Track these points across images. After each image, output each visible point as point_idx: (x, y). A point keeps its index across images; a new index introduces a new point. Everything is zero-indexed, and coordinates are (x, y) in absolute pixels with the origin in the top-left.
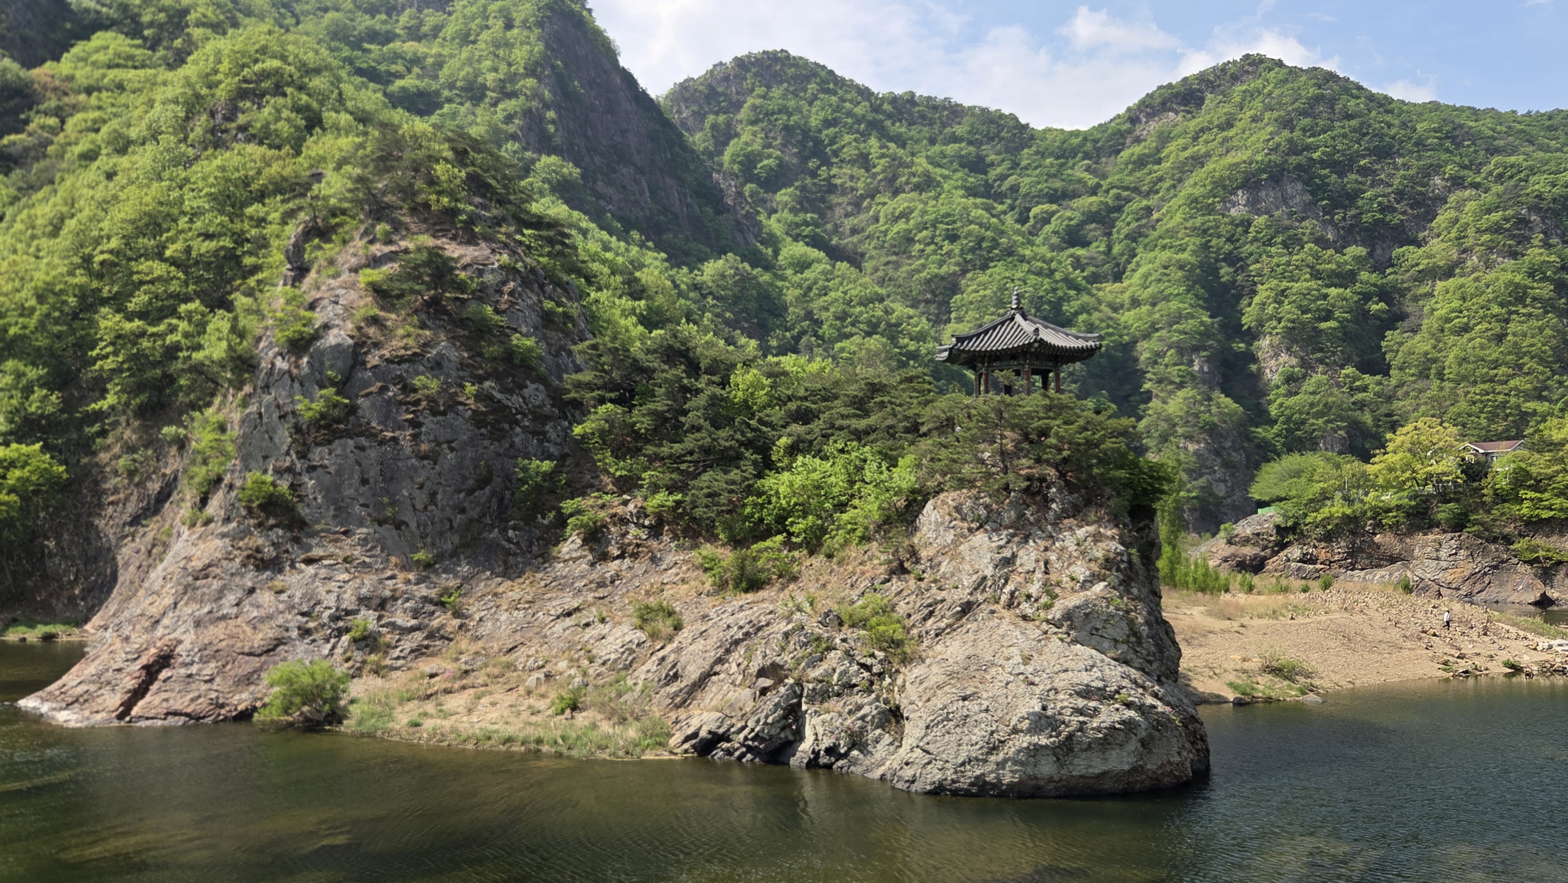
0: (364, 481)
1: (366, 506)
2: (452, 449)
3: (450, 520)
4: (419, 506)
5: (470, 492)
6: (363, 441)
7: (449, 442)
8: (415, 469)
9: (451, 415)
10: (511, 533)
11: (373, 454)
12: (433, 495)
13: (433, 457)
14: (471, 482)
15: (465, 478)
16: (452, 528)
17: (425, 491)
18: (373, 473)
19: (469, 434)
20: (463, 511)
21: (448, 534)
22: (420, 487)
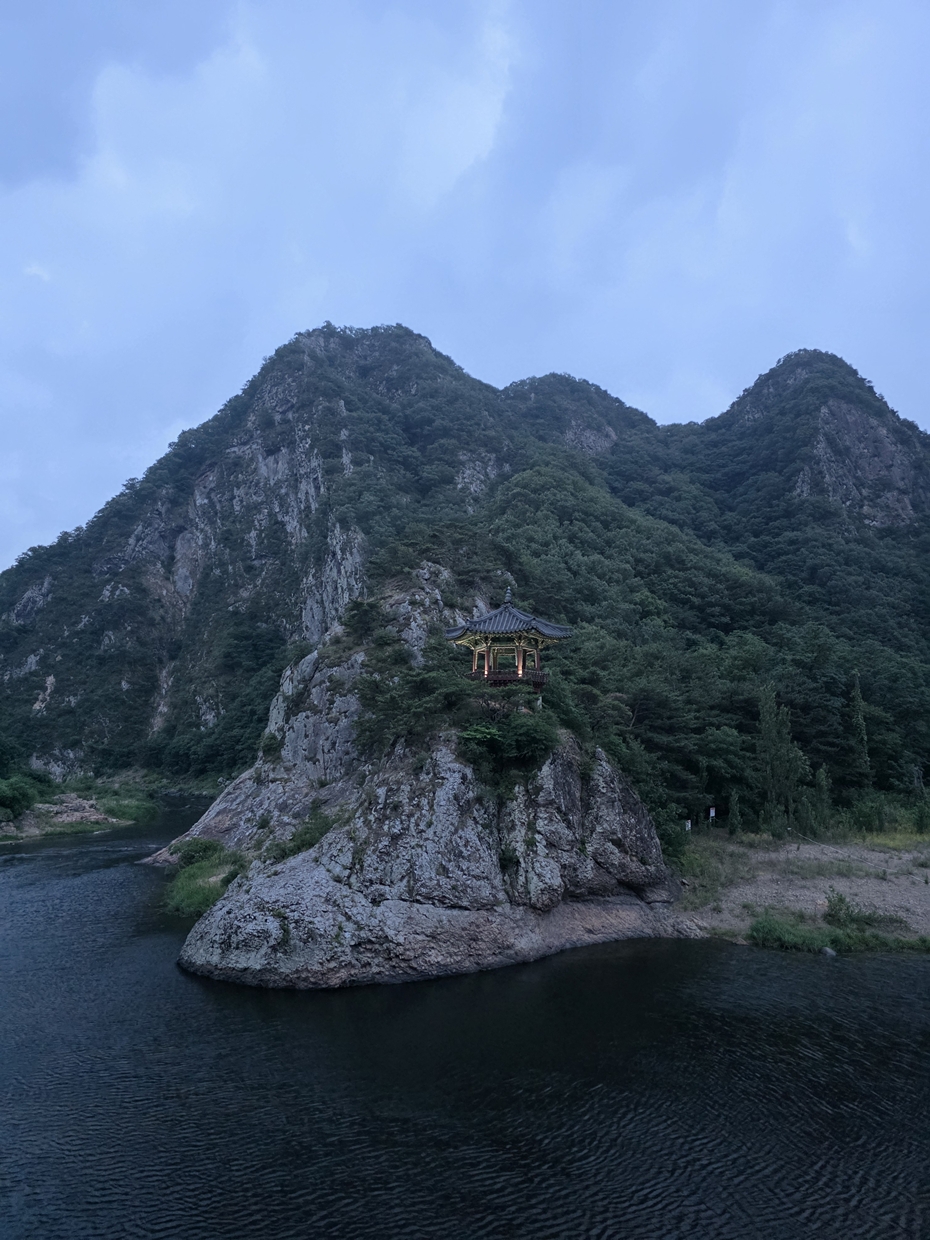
0: (306, 736)
1: (305, 750)
2: (346, 717)
3: (341, 759)
4: (326, 751)
5: (354, 742)
6: (309, 713)
7: (345, 712)
8: (327, 728)
9: (349, 696)
11: (311, 720)
12: (334, 744)
13: (335, 721)
14: (353, 737)
15: (351, 733)
16: (341, 764)
17: (329, 741)
18: (310, 732)
19: (356, 707)
20: (347, 753)
22: (327, 739)
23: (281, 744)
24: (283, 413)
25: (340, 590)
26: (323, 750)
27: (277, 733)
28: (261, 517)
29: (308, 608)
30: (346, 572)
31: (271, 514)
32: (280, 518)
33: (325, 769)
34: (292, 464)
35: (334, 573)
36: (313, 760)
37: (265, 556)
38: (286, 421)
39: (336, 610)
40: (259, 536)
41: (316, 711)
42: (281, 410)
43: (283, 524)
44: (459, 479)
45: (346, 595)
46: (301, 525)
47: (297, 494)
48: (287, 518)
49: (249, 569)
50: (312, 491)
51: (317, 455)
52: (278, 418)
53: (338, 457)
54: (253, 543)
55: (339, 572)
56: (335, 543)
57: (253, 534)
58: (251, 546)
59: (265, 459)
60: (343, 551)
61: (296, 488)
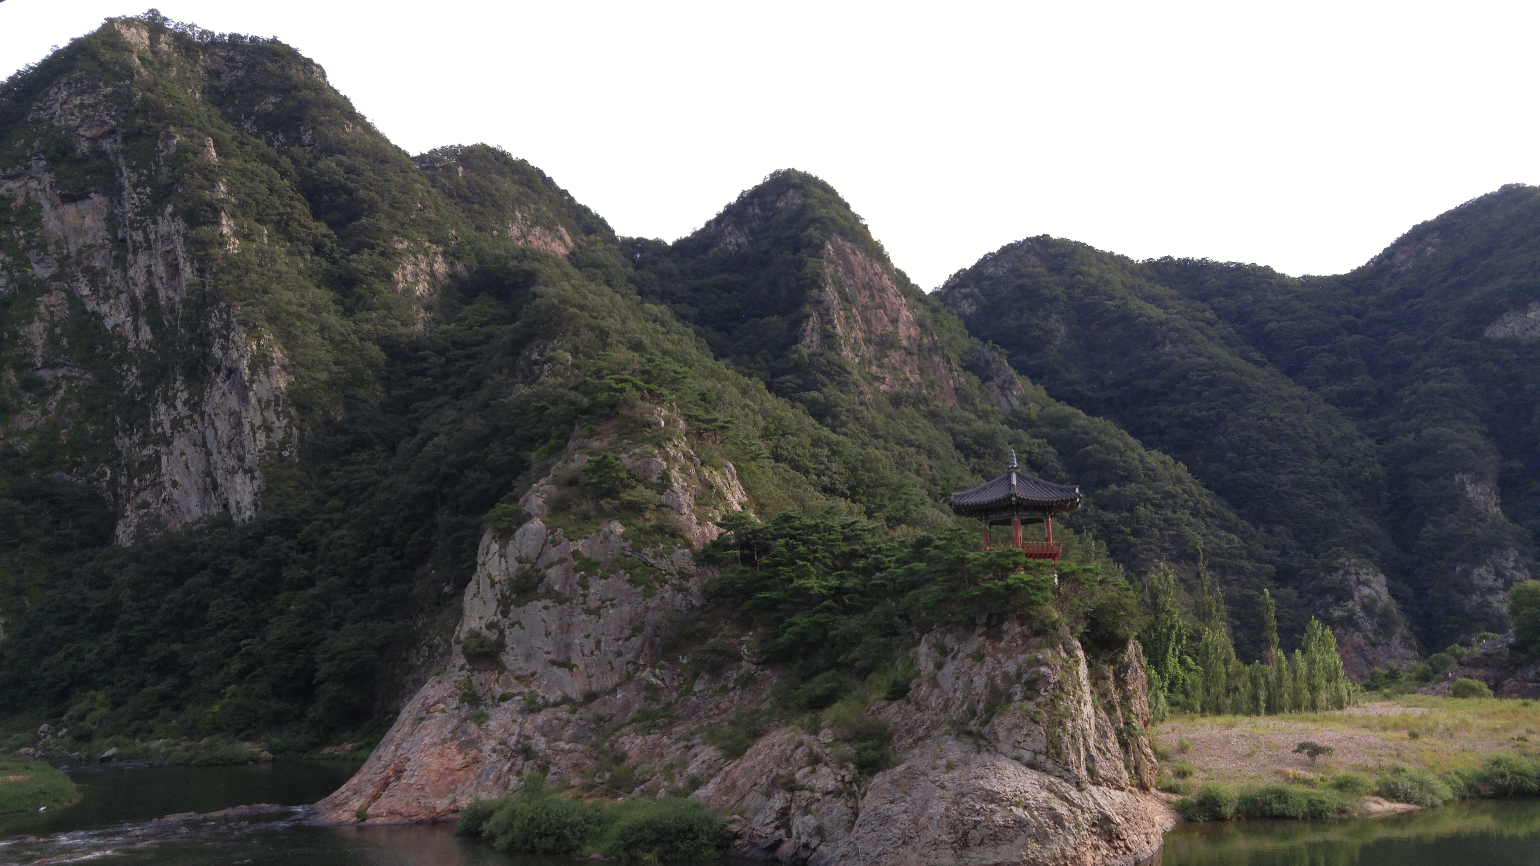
0: (548, 634)
1: (549, 653)
2: (613, 606)
3: (610, 663)
4: (587, 652)
5: (627, 639)
6: (547, 602)
7: (610, 600)
8: (583, 622)
9: (612, 578)
10: (657, 671)
11: (554, 611)
12: (599, 642)
13: (597, 613)
14: (627, 632)
15: (622, 628)
16: (611, 670)
17: (592, 639)
18: (554, 627)
20: (621, 654)
21: (609, 674)
22: (588, 636)
23: (500, 645)
24: (93, 140)
25: (247, 429)
26: (582, 651)
27: (485, 632)
28: (53, 299)
29: (177, 453)
30: (259, 401)
31: (74, 300)
32: (90, 306)
33: (590, 677)
34: (112, 223)
35: (233, 402)
36: (567, 664)
37: (63, 365)
38: (100, 154)
39: (241, 459)
40: (50, 331)
41: (559, 599)
42: (88, 134)
43: (99, 317)
44: (398, 276)
45: (261, 436)
46: (135, 321)
47: (125, 270)
48: (105, 308)
49: (30, 385)
50: (161, 270)
51: (173, 215)
52: (84, 147)
53: (213, 223)
54: (40, 343)
55: (244, 399)
56: (235, 355)
57: (38, 327)
58: (34, 347)
59: (54, 207)
60: (253, 368)
61: (121, 262)
